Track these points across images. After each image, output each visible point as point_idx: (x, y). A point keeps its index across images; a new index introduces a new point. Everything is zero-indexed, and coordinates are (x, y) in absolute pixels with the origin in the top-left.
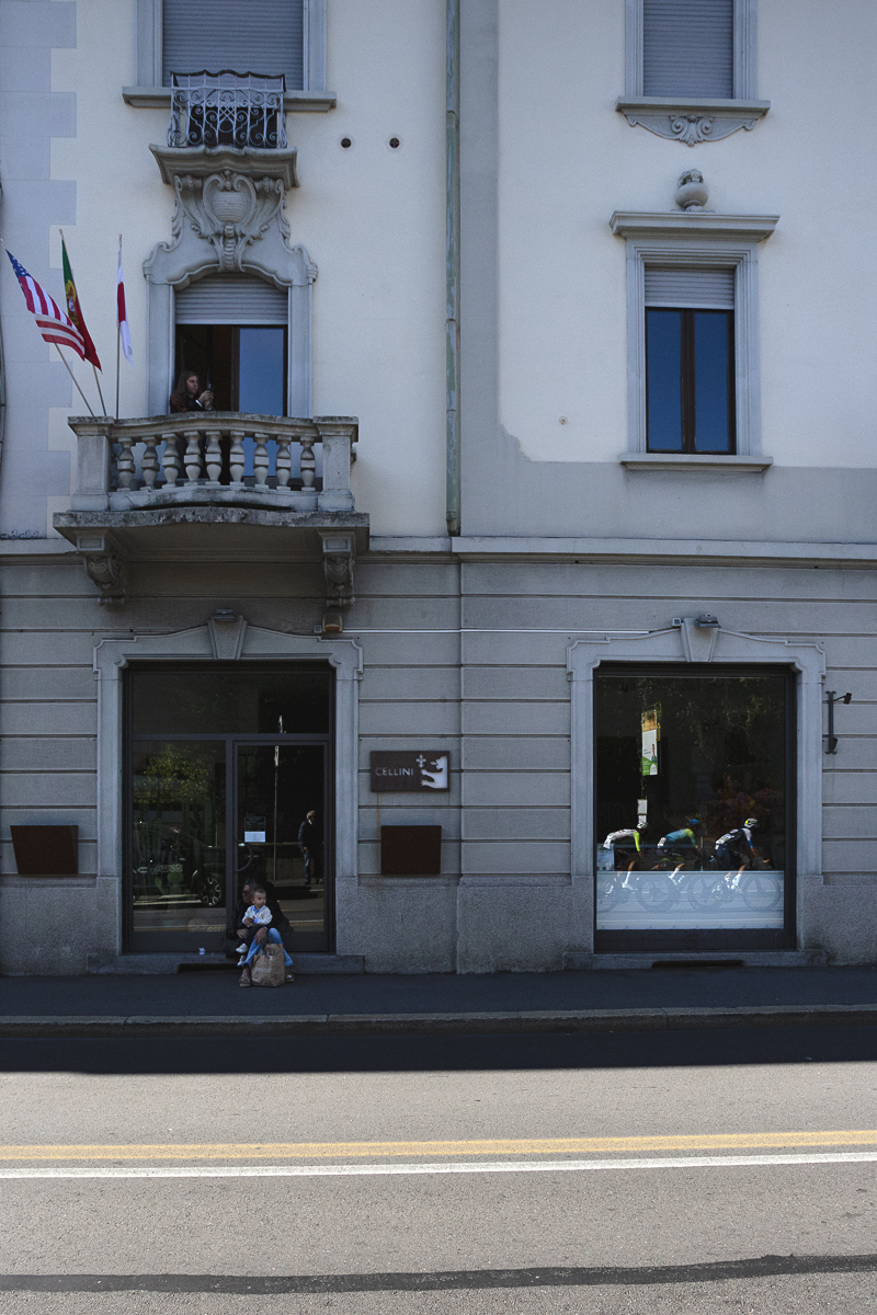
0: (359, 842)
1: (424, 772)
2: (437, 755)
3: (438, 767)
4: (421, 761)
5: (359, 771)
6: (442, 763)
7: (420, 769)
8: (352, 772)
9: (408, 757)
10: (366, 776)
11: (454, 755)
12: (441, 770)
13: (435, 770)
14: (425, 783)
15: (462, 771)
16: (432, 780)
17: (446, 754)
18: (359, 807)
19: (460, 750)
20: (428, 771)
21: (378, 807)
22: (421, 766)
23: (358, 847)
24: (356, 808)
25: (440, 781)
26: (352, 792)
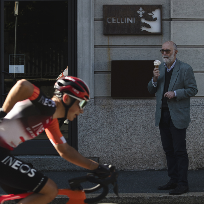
0: (95, 72)
1: (143, 21)
2: (153, 8)
3: (154, 17)
4: (141, 12)
5: (95, 20)
6: (156, 14)
7: (140, 18)
8: (89, 21)
9: (132, 10)
10: (100, 24)
11: (166, 7)
12: (156, 19)
13: (151, 19)
14: (144, 29)
15: (171, 19)
16: (149, 26)
17: (160, 7)
18: (95, 46)
19: (170, 4)
20: (146, 19)
21: (109, 46)
22: (141, 16)
23: (94, 77)
24: (92, 47)
25: (155, 27)
26: (90, 36)
